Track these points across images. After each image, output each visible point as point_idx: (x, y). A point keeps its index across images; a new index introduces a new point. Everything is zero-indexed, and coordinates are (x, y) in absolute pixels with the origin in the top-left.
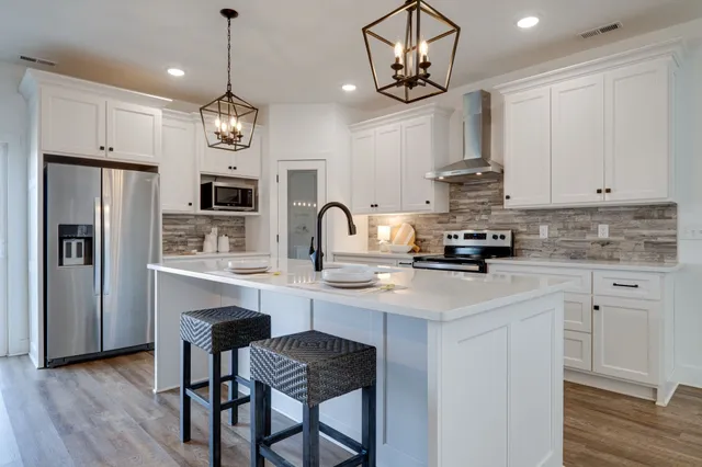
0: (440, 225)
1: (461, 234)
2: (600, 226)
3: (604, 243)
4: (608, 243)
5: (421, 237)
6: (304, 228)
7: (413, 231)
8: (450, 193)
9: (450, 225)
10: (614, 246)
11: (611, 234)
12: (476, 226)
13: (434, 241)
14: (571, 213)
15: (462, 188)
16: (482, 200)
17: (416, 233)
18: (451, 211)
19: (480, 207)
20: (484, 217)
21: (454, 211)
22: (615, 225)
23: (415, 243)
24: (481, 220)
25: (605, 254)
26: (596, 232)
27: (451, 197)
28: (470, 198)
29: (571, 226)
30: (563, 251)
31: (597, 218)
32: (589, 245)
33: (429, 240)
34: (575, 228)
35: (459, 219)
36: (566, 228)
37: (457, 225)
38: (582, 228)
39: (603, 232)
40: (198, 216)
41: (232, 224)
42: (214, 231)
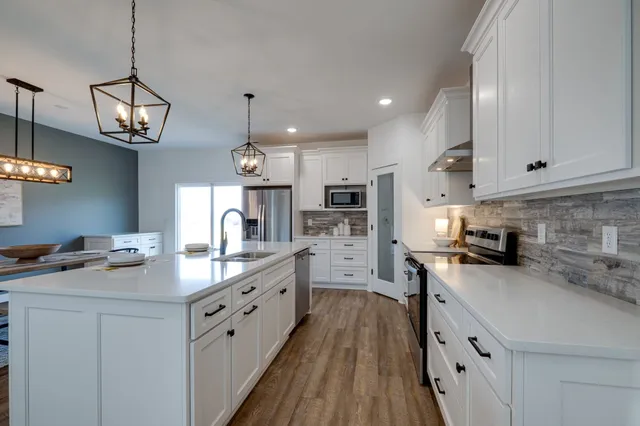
2: (605, 229)
3: (613, 264)
4: (617, 265)
6: (386, 220)
7: (461, 224)
10: (627, 273)
11: (622, 246)
14: (569, 204)
17: (463, 225)
20: (499, 210)
22: (628, 229)
24: (497, 214)
25: (613, 285)
26: (599, 241)
29: (569, 225)
30: (560, 267)
31: (602, 214)
32: (590, 262)
34: (574, 231)
36: (563, 230)
38: (583, 232)
39: (609, 242)
40: (335, 212)
41: (359, 216)
42: (346, 221)
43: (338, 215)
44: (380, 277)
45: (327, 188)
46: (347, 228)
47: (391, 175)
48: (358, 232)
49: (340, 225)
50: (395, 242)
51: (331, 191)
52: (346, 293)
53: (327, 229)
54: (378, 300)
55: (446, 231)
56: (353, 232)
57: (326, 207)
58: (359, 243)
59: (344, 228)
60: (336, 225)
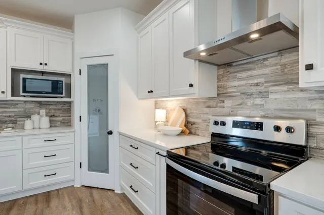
0: (208, 110)
1: (229, 120)
5: (191, 120)
6: (99, 111)
7: (184, 115)
8: (218, 76)
9: (218, 110)
12: (247, 112)
13: (202, 126)
15: (231, 69)
16: (256, 81)
17: (187, 116)
18: (218, 95)
19: (254, 89)
20: (258, 101)
21: (222, 94)
23: (185, 126)
27: (219, 80)
28: (240, 79)
33: (199, 124)
35: (228, 103)
37: (226, 110)
40: (25, 102)
41: (59, 107)
42: (43, 112)
43: (32, 106)
44: (91, 168)
45: (15, 72)
46: (45, 121)
47: (105, 66)
48: (58, 124)
49: (35, 117)
50: (110, 133)
51: (22, 76)
52: (47, 196)
53: (15, 122)
54: (91, 195)
55: (164, 120)
56: (52, 124)
57: (13, 95)
58: (62, 136)
59: (41, 120)
60: (29, 117)
